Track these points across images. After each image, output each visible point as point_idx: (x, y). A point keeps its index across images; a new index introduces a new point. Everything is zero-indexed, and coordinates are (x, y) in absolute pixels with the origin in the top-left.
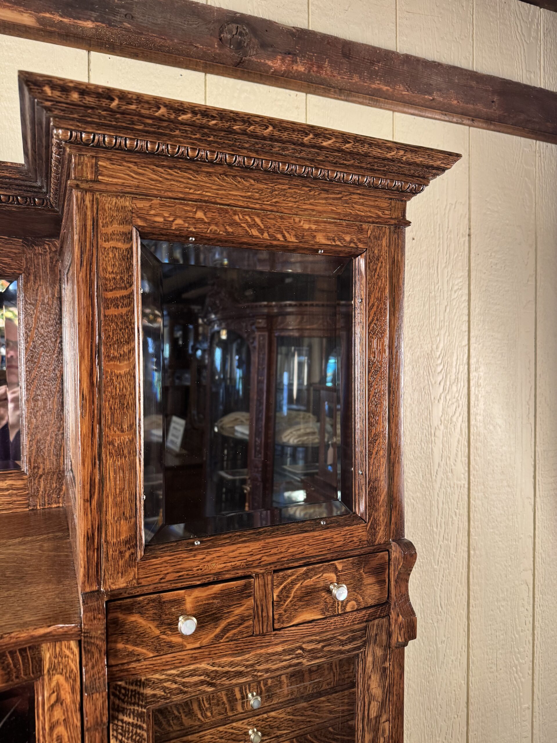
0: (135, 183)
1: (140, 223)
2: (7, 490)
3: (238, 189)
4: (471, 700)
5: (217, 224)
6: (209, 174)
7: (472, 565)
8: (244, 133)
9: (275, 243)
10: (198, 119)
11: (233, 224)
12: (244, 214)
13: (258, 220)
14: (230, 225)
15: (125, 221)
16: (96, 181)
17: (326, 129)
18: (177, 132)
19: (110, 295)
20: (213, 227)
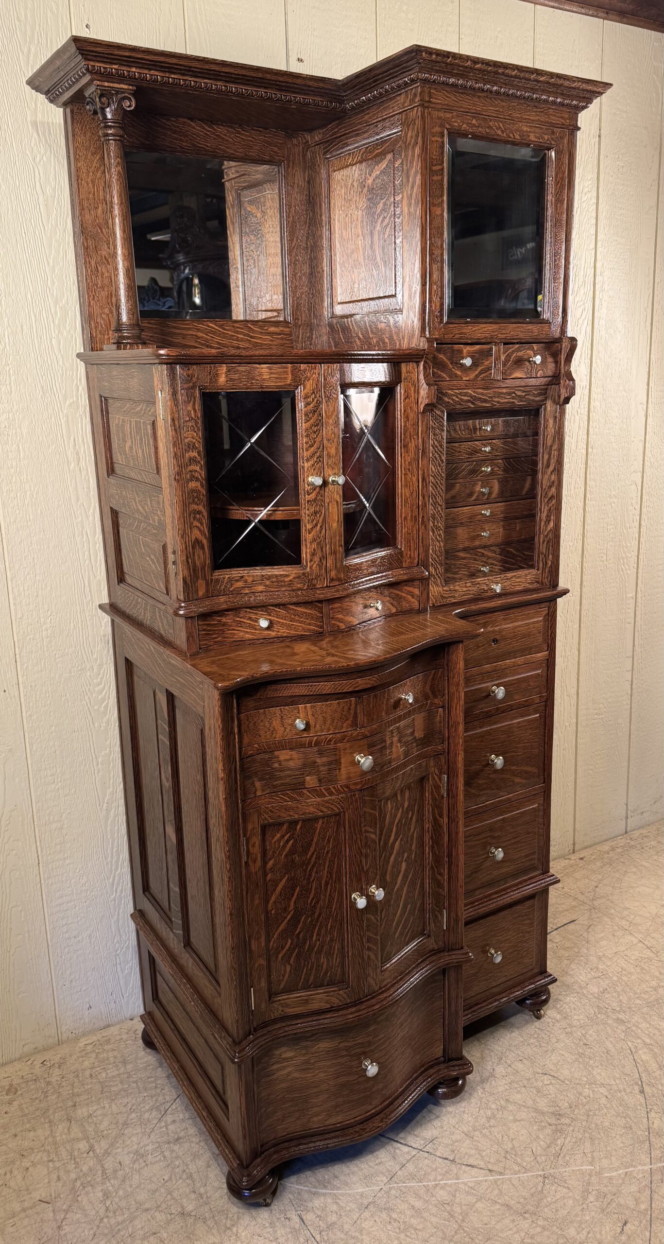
0: (446, 103)
1: (448, 127)
2: (280, 334)
3: (492, 106)
4: (584, 583)
5: (482, 127)
6: (479, 97)
7: (589, 462)
8: (503, 74)
9: (510, 139)
10: (484, 67)
11: (490, 127)
12: (495, 121)
13: (501, 125)
14: (488, 128)
15: (442, 126)
16: (429, 102)
17: (543, 71)
18: (471, 74)
19: (434, 168)
20: (480, 129)
